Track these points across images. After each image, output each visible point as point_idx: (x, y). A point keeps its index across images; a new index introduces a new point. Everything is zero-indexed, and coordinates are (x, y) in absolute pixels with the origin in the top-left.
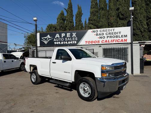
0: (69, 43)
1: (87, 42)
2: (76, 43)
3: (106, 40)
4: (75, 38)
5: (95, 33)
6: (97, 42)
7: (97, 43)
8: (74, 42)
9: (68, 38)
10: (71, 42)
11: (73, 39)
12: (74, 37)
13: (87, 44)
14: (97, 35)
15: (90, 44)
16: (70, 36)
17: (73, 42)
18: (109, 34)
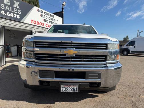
0: (8, 14)
1: (33, 22)
2: (19, 18)
3: (49, 25)
4: (18, 10)
5: (41, 14)
6: (42, 24)
7: (42, 26)
8: (17, 17)
9: (5, 5)
10: (12, 15)
11: (15, 10)
12: (16, 8)
13: (33, 24)
14: (42, 16)
15: (36, 25)
16: (9, 4)
17: (14, 16)
18: (51, 19)
